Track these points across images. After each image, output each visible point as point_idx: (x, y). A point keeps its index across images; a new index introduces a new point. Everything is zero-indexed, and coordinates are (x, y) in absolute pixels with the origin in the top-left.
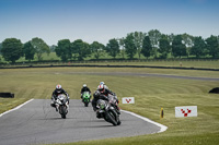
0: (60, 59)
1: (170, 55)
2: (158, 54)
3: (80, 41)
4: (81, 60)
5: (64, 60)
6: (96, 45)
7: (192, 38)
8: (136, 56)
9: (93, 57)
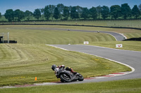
0: (7, 20)
1: (69, 18)
2: (63, 18)
3: (18, 10)
4: (19, 21)
5: (10, 21)
6: (28, 13)
7: (81, 8)
8: (50, 18)
9: (26, 19)
